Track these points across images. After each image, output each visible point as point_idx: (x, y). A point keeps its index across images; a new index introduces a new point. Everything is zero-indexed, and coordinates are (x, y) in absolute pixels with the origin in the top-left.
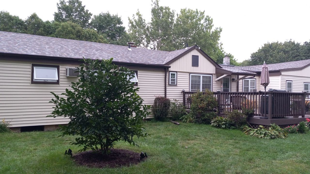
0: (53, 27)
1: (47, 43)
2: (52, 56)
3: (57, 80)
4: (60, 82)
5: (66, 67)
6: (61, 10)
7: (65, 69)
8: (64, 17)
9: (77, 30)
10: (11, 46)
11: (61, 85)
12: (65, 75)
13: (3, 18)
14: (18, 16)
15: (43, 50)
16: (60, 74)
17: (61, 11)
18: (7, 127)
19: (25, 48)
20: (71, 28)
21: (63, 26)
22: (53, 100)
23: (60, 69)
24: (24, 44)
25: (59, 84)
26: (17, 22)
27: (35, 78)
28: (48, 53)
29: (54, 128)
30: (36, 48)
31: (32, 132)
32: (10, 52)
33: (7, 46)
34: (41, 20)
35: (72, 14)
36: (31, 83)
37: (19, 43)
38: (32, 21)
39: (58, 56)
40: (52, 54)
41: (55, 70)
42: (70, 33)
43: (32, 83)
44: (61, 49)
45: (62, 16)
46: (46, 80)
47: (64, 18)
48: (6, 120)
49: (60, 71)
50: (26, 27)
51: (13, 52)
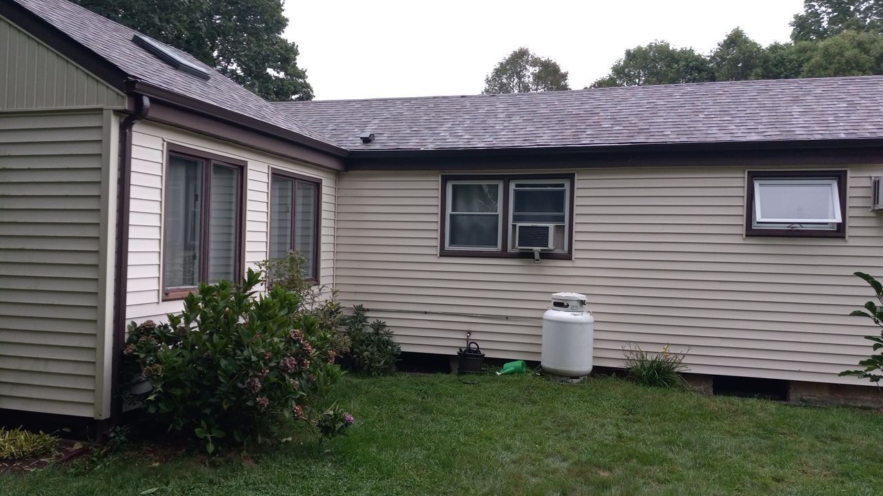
0: (793, 60)
1: (795, 100)
2: (818, 137)
3: (838, 224)
4: (849, 232)
5: (874, 175)
6: (814, 4)
7: (868, 183)
8: (825, 24)
9: (877, 55)
10: (686, 121)
11: (851, 242)
12: (869, 203)
13: (653, 60)
14: (692, 49)
15: (784, 123)
16: (849, 203)
17: (817, 7)
18: (676, 370)
19: (727, 122)
20: (856, 51)
21: (826, 49)
22: (870, 306)
23: (850, 182)
24: (722, 113)
25: (844, 237)
26: (688, 65)
27: (759, 217)
28: (802, 129)
29: (827, 394)
30: (759, 118)
31: (751, 401)
32: (683, 139)
33: (675, 125)
34: (755, 44)
35: (852, 8)
36: (744, 236)
37: (707, 110)
38: (728, 55)
39: (843, 136)
40: (820, 132)
41: (828, 188)
42: (852, 69)
43: (747, 236)
44: (848, 112)
45: (819, 23)
46: (794, 225)
47: (824, 28)
48: (672, 350)
49: (848, 189)
50: (713, 73)
51: (692, 140)
